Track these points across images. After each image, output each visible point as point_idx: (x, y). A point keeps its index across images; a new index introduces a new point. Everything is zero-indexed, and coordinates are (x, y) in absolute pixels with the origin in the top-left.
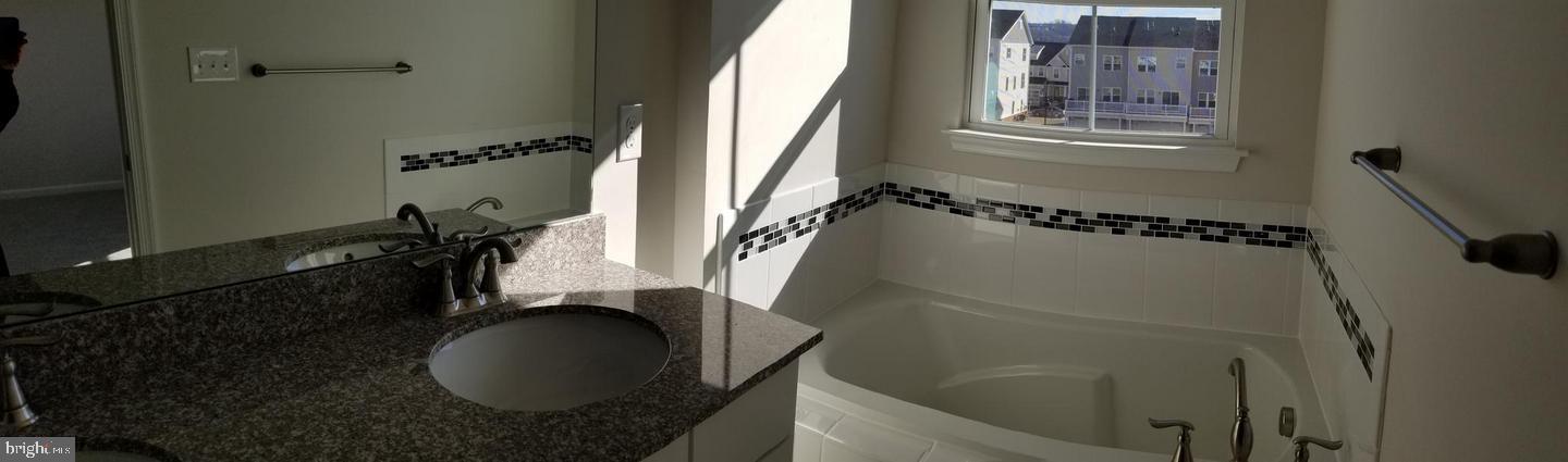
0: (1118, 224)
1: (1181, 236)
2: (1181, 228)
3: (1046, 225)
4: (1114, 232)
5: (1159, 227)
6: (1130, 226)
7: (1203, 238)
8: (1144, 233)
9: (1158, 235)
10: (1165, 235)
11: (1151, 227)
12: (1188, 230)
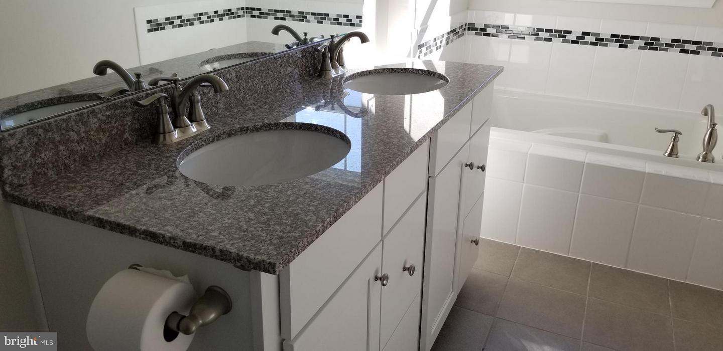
0: (622, 41)
1: (667, 50)
2: (667, 45)
3: (573, 42)
4: (620, 46)
5: (652, 44)
6: (632, 43)
7: (681, 51)
8: (640, 48)
9: (650, 49)
10: (656, 49)
11: (646, 44)
12: (672, 46)
